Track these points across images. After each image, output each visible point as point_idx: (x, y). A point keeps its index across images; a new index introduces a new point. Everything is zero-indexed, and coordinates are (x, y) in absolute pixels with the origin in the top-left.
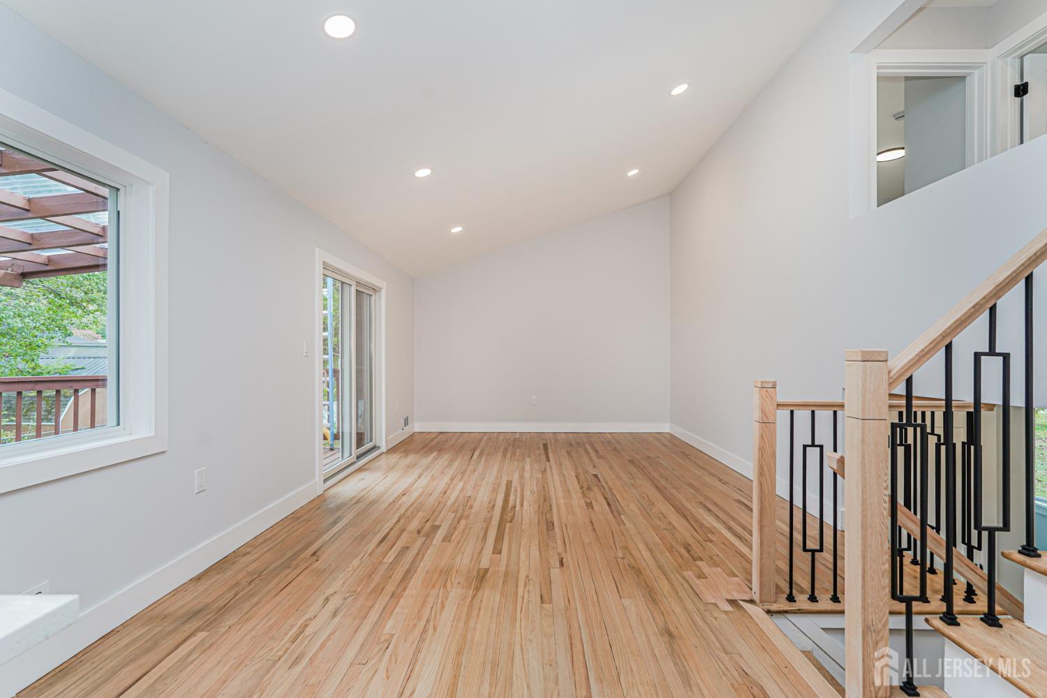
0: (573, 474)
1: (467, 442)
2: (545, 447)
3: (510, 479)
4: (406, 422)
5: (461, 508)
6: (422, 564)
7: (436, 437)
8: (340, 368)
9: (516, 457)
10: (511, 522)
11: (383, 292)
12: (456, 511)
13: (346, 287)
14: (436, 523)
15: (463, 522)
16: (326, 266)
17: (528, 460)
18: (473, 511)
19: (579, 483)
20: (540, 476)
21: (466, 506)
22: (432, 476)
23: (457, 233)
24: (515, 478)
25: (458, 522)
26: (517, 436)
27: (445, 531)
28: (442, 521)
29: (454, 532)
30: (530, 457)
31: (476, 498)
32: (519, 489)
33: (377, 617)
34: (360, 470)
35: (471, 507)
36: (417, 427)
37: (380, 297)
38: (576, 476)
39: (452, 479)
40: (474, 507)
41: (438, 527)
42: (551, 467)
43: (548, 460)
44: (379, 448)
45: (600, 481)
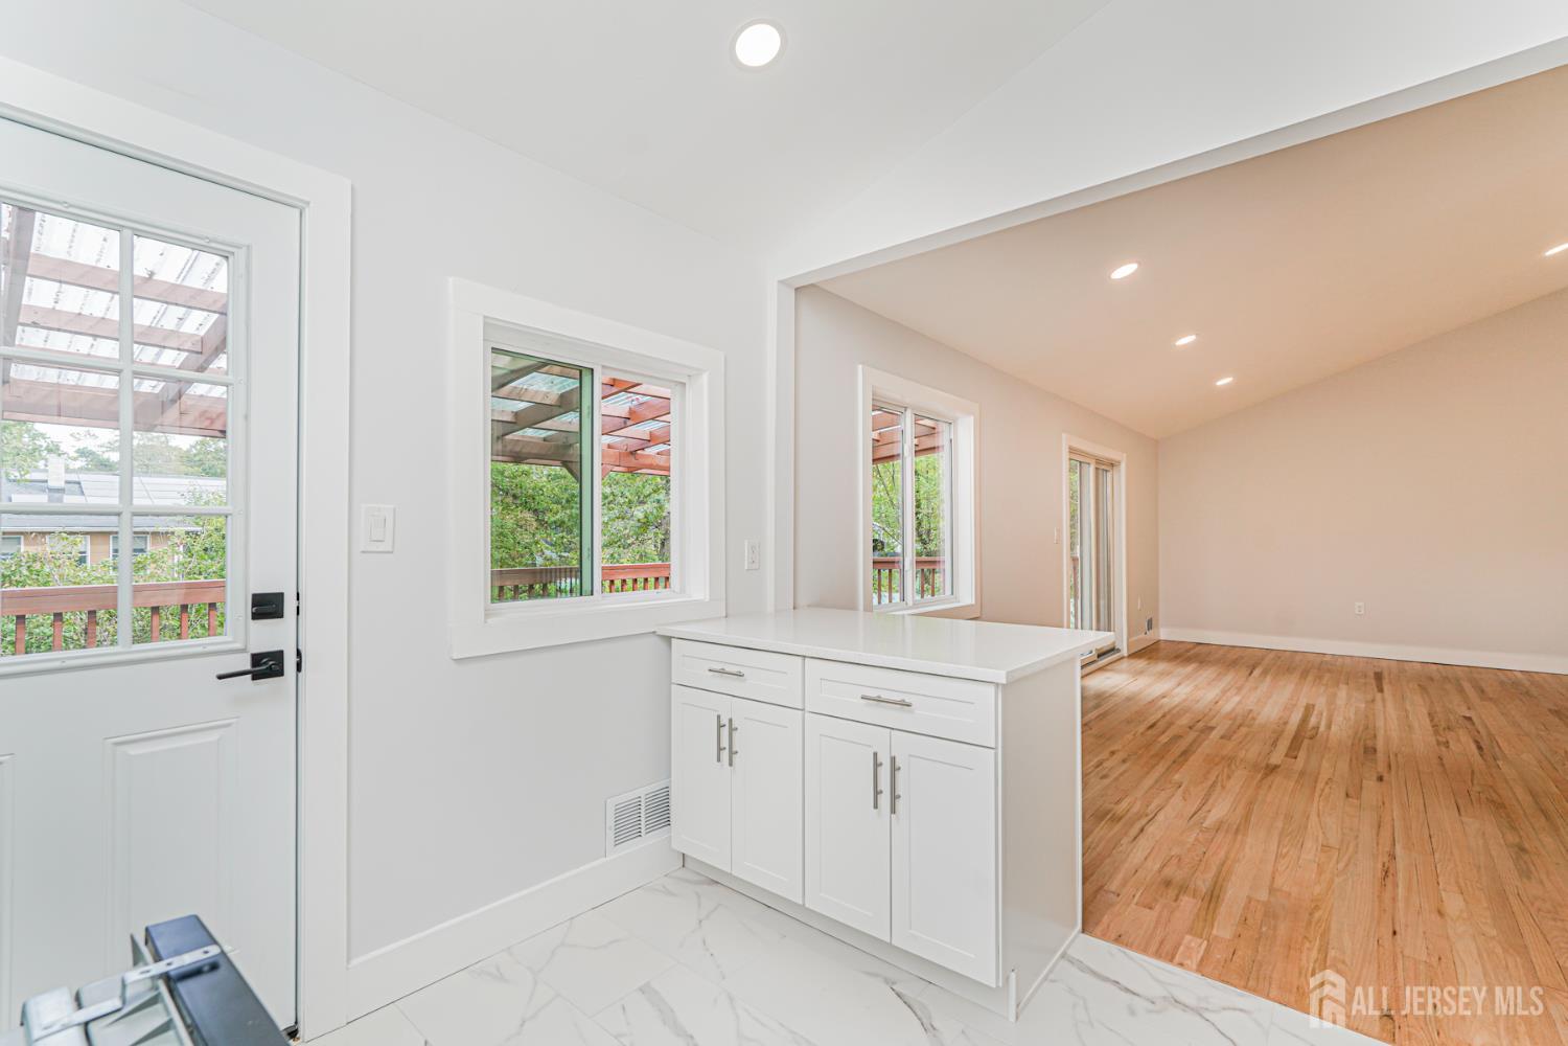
0: (1425, 711)
1: (1242, 658)
2: (1379, 677)
3: (1311, 702)
4: (1150, 627)
5: (1240, 718)
6: (1199, 750)
7: (1194, 648)
8: (1078, 555)
9: (1324, 682)
10: (1311, 738)
11: (1123, 466)
12: (1233, 719)
13: (1084, 466)
14: (1210, 725)
15: (1244, 730)
16: (1072, 450)
17: (1343, 687)
18: (1257, 722)
19: (1432, 721)
20: (1363, 705)
21: (1247, 718)
22: (1196, 686)
23: (1225, 385)
24: (1321, 703)
25: (1239, 728)
26: (1327, 658)
27: (1223, 732)
28: (1218, 724)
29: (1233, 735)
30: (1348, 684)
31: (1260, 713)
32: (1325, 714)
33: (1163, 770)
34: (1100, 669)
35: (1254, 720)
36: (1164, 633)
37: (1119, 471)
38: (1429, 714)
39: (1224, 692)
40: (1258, 720)
41: (1212, 728)
42: (1384, 700)
43: (1381, 690)
44: (1119, 650)
45: (1473, 724)
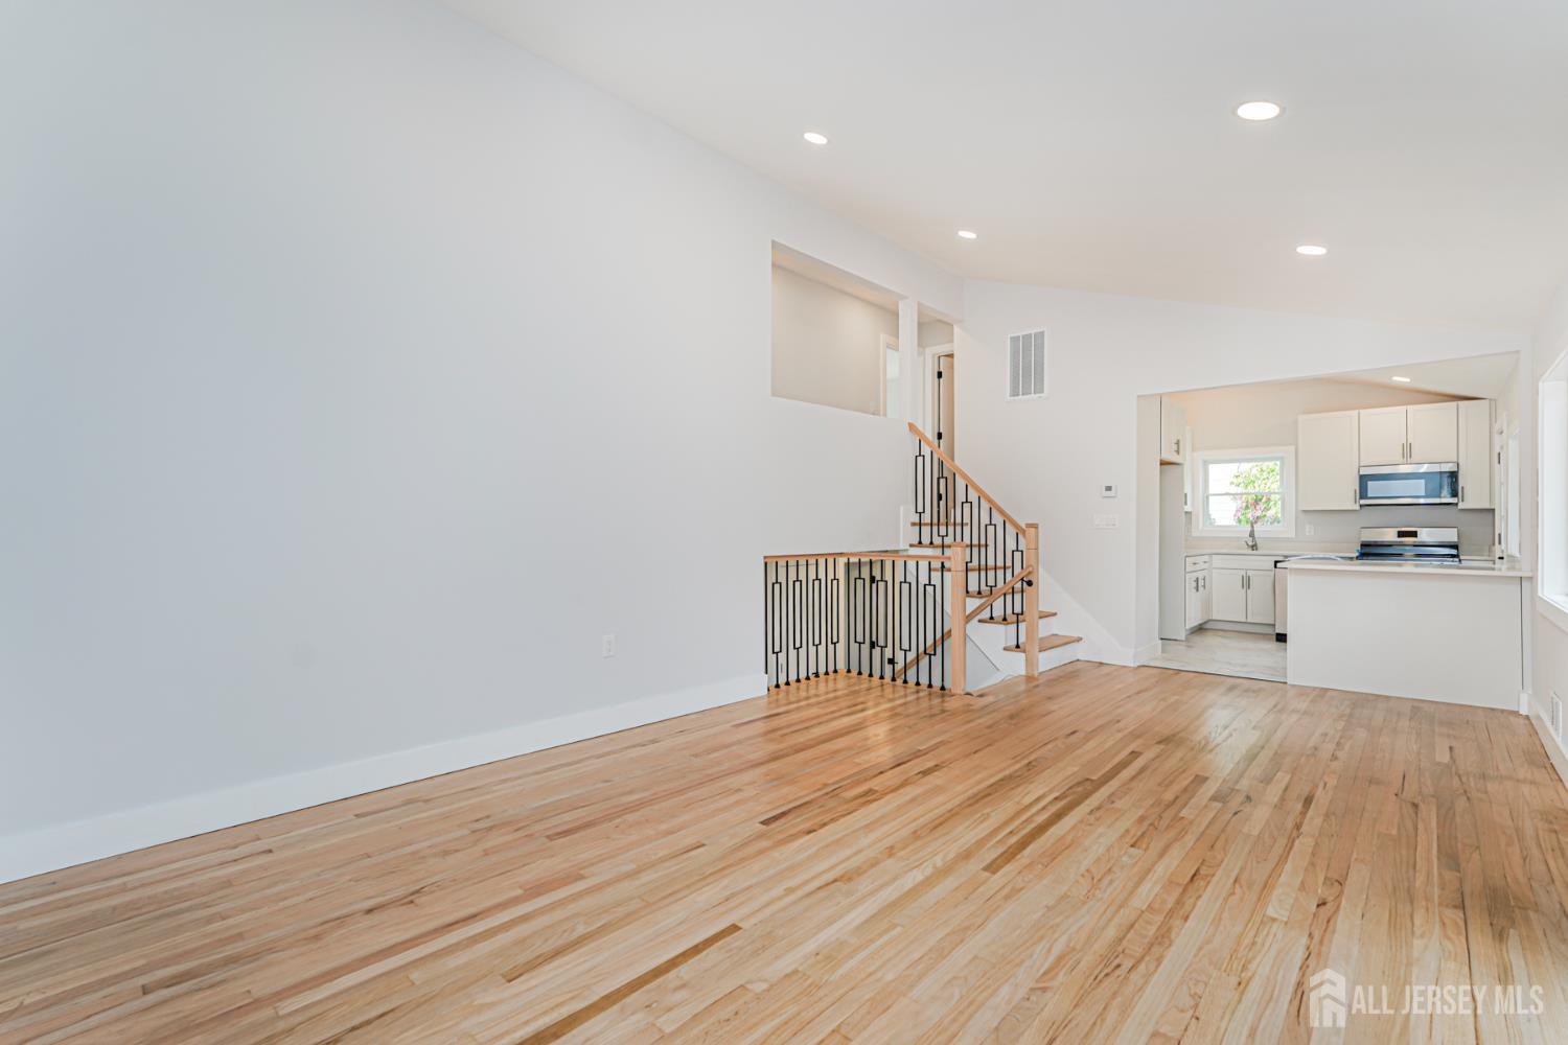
5: (1164, 823)
12: (1177, 819)
15: (1169, 796)
18: (1140, 812)
21: (1151, 824)
25: (1177, 798)
27: (1201, 791)
28: (1206, 806)
29: (1188, 785)
31: (1123, 836)
35: (1142, 819)
40: (1137, 817)
